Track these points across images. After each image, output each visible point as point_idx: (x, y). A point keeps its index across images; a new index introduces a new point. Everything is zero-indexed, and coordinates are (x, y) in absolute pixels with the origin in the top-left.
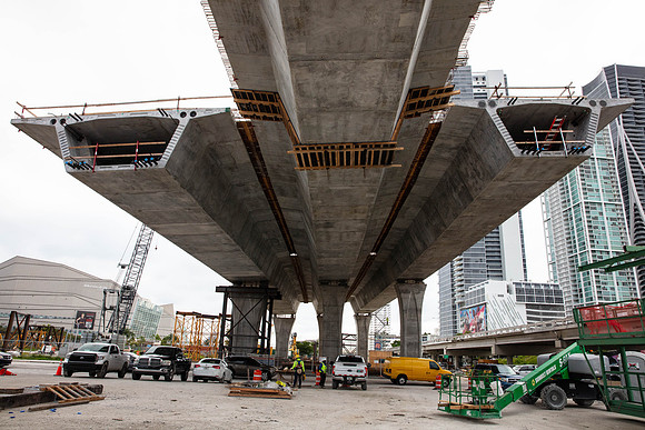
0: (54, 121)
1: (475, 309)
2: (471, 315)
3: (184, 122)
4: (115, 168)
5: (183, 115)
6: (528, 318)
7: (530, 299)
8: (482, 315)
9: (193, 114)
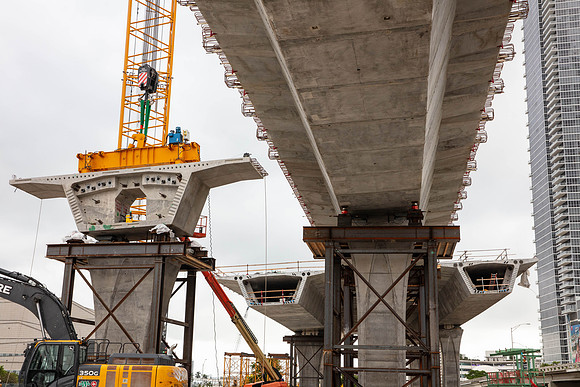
0: (236, 278)
3: (305, 278)
4: (273, 304)
5: (304, 274)
9: (309, 274)
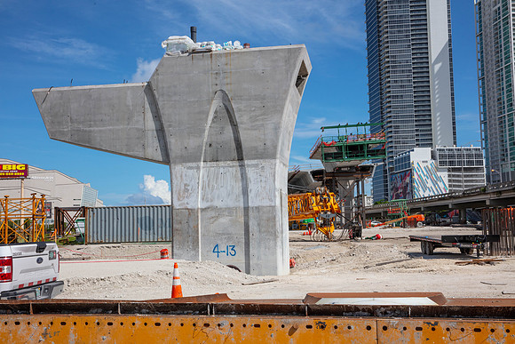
1: (403, 174)
2: (399, 179)
6: (450, 181)
7: (451, 163)
8: (408, 180)
